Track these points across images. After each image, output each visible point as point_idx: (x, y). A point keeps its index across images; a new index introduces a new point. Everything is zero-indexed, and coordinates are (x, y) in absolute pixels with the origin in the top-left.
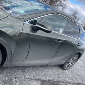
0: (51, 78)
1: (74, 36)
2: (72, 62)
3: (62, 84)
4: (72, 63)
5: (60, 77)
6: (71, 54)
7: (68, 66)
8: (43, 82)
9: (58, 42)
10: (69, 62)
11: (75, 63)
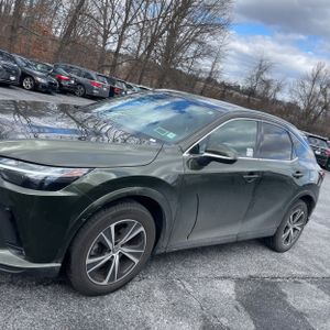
1: (281, 154)
2: (296, 226)
3: (285, 282)
4: (294, 229)
6: (287, 202)
7: (287, 240)
8: (239, 280)
9: (250, 179)
10: (287, 227)
11: (302, 227)
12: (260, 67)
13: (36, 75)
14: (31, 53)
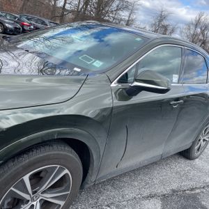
0: (175, 186)
2: (205, 138)
3: (203, 192)
4: (204, 140)
5: (191, 179)
7: (198, 150)
8: (164, 197)
10: (200, 140)
12: (161, 16)
13: (5, 22)
14: (5, 8)
